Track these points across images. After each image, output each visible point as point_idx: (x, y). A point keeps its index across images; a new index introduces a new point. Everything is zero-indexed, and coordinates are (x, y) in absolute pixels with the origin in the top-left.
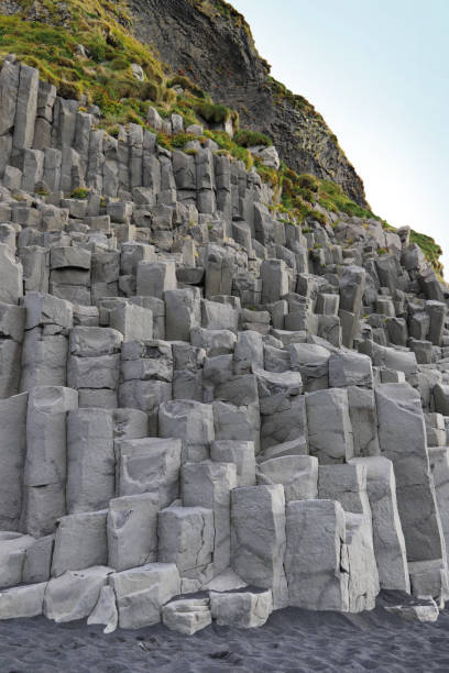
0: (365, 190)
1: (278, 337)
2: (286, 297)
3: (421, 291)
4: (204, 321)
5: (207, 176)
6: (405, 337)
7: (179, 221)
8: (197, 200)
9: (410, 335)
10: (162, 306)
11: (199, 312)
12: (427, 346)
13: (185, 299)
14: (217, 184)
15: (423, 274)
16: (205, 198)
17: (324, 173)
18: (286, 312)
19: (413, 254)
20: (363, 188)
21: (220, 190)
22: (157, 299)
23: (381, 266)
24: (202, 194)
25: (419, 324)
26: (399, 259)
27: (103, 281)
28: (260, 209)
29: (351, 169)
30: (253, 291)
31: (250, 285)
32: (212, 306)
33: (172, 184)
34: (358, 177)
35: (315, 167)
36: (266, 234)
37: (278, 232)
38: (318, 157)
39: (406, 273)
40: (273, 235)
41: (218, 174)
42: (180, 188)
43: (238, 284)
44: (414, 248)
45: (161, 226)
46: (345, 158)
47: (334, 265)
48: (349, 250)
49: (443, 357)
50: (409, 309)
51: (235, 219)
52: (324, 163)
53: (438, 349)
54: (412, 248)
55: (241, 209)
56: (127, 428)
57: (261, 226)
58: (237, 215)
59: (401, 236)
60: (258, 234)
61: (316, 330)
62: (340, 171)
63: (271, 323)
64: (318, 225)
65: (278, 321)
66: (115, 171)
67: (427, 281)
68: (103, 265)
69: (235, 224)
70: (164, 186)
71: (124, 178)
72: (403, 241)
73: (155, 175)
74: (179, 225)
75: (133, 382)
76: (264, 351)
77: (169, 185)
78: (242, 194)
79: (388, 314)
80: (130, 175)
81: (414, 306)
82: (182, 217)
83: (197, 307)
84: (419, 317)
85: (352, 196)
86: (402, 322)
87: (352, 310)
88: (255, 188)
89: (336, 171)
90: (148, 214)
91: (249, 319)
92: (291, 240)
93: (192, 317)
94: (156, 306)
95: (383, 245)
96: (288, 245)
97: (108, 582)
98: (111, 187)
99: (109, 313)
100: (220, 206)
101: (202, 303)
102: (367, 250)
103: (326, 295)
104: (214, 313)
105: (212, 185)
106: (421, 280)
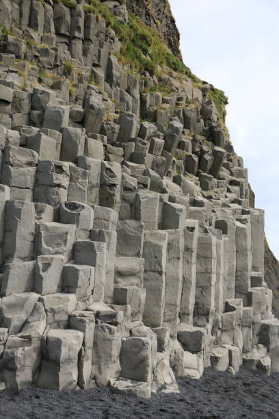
0: (180, 41)
1: (128, 166)
2: (134, 140)
3: (211, 136)
4: (86, 151)
5: (79, 28)
6: (196, 169)
7: (58, 63)
8: (69, 46)
9: (199, 168)
10: (61, 137)
11: (83, 145)
12: (210, 179)
13: (76, 135)
14: (85, 34)
15: (214, 124)
16: (75, 45)
17: (152, 22)
18: (133, 150)
19: (209, 107)
20: (179, 39)
21: (86, 40)
22: (58, 132)
23: (187, 113)
24: (73, 41)
25: (206, 161)
26: (199, 110)
27: (19, 112)
28: (112, 60)
29: (173, 21)
30: (113, 132)
31: (112, 128)
32: (91, 141)
33: (53, 29)
34: (177, 30)
35: (146, 15)
36: (115, 79)
37: (123, 79)
38: (150, 7)
39: (202, 121)
40: (119, 81)
41: (87, 27)
42: (58, 33)
43: (105, 127)
44: (211, 103)
45: (46, 66)
46: (170, 12)
47: (155, 108)
48: (167, 98)
49: (218, 187)
50: (202, 150)
51: (95, 65)
52: (153, 12)
53: (215, 180)
54: (209, 103)
55: (99, 58)
56: (43, 215)
57: (112, 73)
58: (96, 62)
59: (203, 91)
60: (109, 78)
61: (150, 165)
62: (164, 22)
63: (124, 156)
64: (148, 74)
65: (128, 155)
66: (10, 9)
67: (215, 129)
68: (20, 100)
69: (94, 69)
70: (47, 29)
71: (16, 15)
72: (204, 96)
73: (41, 19)
74: (58, 66)
75: (45, 187)
76: (122, 176)
77: (50, 29)
78: (101, 45)
79: (187, 151)
80: (21, 14)
81: (205, 148)
82: (61, 61)
83: (83, 141)
84: (207, 157)
85: (170, 45)
86: (196, 159)
87: (170, 151)
88: (110, 42)
89: (161, 22)
90: (38, 54)
91: (111, 152)
92: (131, 87)
93: (79, 147)
94: (57, 136)
95: (190, 98)
96: (128, 91)
97: (40, 300)
98: (6, 21)
99: (27, 138)
100: (85, 53)
101: (86, 139)
102: (179, 99)
103: (156, 139)
104: (93, 147)
105: (82, 36)
106: (211, 128)
